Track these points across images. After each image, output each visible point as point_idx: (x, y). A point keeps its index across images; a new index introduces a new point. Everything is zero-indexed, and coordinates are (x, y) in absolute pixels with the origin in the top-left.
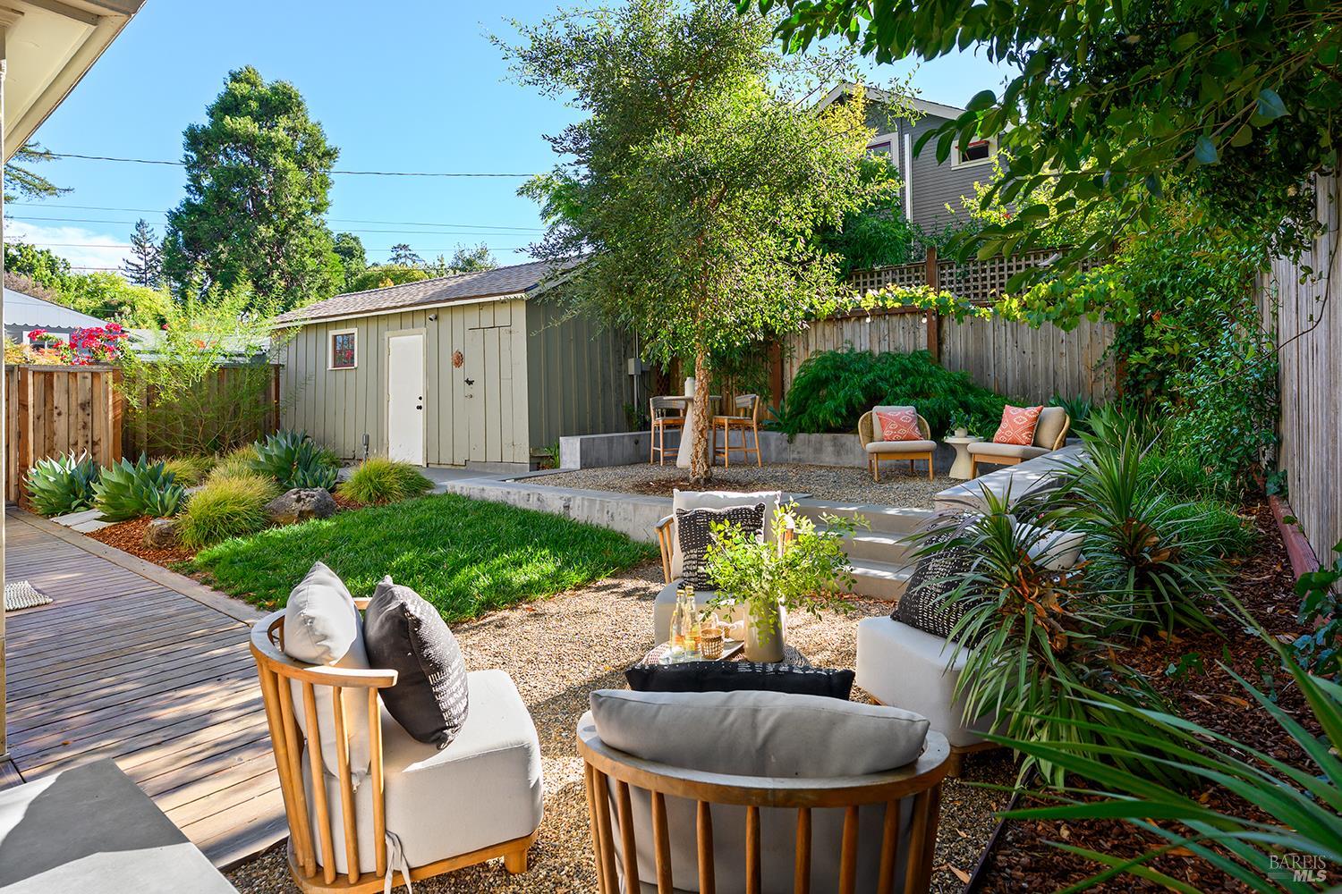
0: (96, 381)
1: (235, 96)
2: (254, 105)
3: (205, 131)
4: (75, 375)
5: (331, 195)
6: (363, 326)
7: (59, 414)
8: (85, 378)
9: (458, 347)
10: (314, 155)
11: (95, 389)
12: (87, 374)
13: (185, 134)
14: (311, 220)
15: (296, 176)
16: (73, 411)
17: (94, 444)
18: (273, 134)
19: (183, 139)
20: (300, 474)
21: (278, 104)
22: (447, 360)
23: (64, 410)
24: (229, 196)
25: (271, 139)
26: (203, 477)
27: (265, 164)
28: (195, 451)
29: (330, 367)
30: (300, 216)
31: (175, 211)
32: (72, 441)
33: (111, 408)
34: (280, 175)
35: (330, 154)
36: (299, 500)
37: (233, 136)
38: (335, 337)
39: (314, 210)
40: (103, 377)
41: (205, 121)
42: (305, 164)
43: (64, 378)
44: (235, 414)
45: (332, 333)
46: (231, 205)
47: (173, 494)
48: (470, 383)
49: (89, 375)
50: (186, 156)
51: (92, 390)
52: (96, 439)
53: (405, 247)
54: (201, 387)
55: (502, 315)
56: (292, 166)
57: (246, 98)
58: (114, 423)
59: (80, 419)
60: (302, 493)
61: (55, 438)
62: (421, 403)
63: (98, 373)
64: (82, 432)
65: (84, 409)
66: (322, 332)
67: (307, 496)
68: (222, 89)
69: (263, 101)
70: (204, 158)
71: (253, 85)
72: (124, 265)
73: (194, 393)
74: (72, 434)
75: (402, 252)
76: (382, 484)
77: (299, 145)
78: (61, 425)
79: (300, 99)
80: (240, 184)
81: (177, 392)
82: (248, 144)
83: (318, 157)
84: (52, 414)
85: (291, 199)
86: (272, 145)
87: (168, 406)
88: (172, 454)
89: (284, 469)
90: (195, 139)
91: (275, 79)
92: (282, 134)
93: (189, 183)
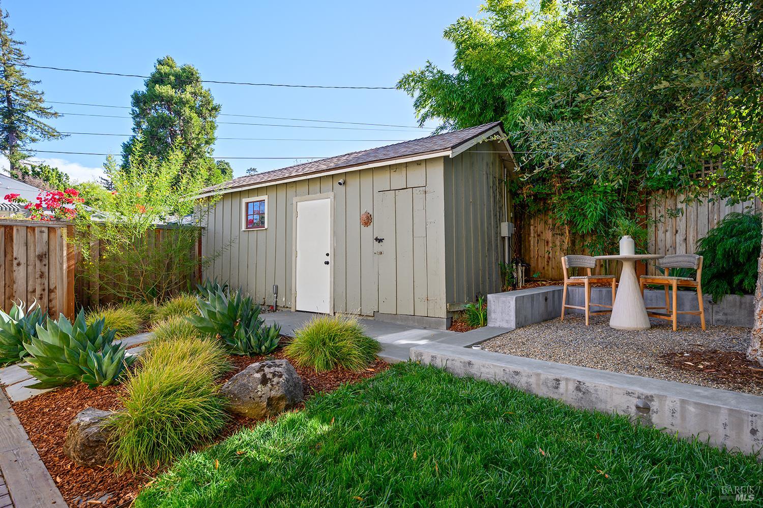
0: (52, 235)
1: (160, 73)
2: (172, 78)
3: (143, 95)
4: (33, 229)
5: (217, 133)
6: (273, 193)
7: (19, 264)
8: (42, 232)
9: (367, 208)
10: (208, 109)
11: (52, 243)
12: (43, 229)
13: (132, 96)
14: (205, 148)
15: (196, 121)
16: (31, 262)
17: (50, 291)
18: (183, 96)
19: (131, 99)
20: (242, 331)
21: (185, 79)
22: (355, 220)
23: (23, 260)
24: (157, 133)
25: (181, 99)
26: (146, 325)
27: (178, 114)
28: (137, 297)
29: (243, 228)
30: (199, 146)
31: (126, 143)
32: (30, 289)
33: (65, 259)
34: (187, 121)
35: (215, 109)
36: (264, 381)
37: (160, 98)
38: (247, 204)
39: (207, 143)
40: (58, 232)
41: (143, 89)
42: (201, 114)
43: (23, 231)
44: (169, 267)
45: (245, 200)
46: (159, 140)
47: (112, 360)
48: (380, 241)
49: (46, 230)
50: (133, 110)
51: (48, 243)
52: (52, 287)
53: (254, 170)
54: (142, 242)
55: (416, 177)
56: (194, 115)
57: (167, 75)
58: (69, 272)
59: (37, 269)
60: (266, 370)
61: (15, 286)
62: (328, 259)
63: (54, 228)
64: (39, 281)
65: (41, 260)
66: (236, 201)
67: (274, 375)
68: (154, 70)
69: (177, 76)
70: (143, 110)
71: (171, 67)
72: (99, 180)
73: (136, 247)
74: (30, 283)
75: (252, 173)
76: (339, 349)
77: (198, 103)
78: (20, 274)
79: (198, 75)
80: (164, 127)
81: (122, 247)
82: (168, 102)
83: (209, 110)
84: (12, 265)
85: (194, 135)
86: (182, 103)
87: (115, 258)
88: (117, 302)
89: (227, 327)
90: (137, 100)
91: (182, 64)
92: (189, 96)
93: (135, 126)
